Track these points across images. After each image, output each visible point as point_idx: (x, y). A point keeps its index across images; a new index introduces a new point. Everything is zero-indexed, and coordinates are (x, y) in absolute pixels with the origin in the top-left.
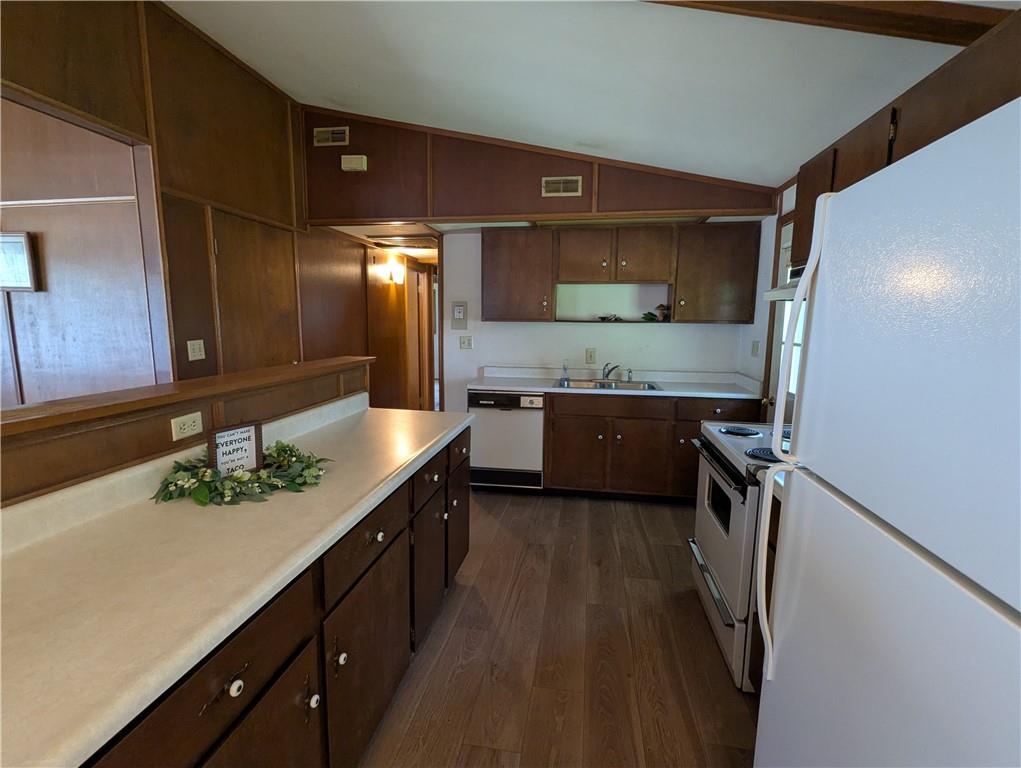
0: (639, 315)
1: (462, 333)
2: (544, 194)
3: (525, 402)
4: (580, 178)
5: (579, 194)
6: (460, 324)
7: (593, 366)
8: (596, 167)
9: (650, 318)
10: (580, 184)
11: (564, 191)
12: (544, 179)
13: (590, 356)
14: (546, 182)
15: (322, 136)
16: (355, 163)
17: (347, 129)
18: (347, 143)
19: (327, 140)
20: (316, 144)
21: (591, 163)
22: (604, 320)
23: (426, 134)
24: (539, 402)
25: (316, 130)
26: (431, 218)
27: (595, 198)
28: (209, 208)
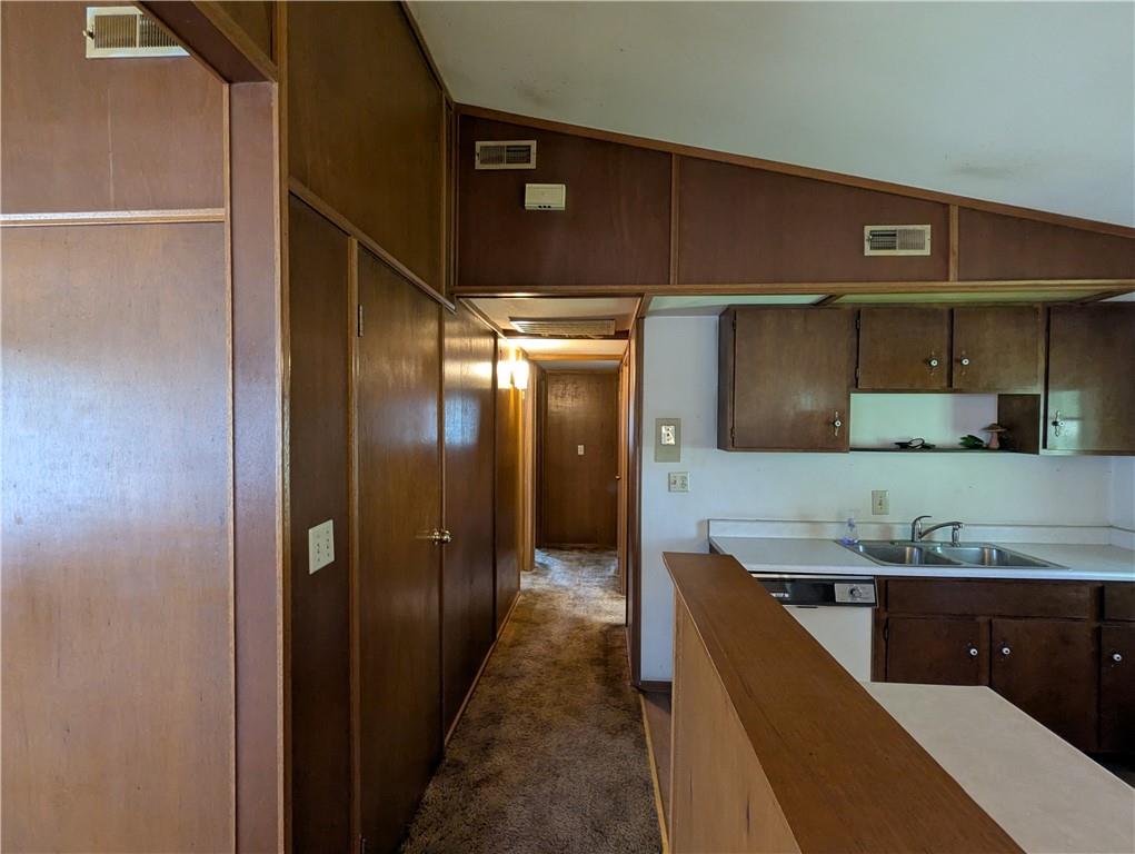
0: (954, 438)
1: (671, 467)
2: (868, 252)
3: (841, 592)
4: (927, 228)
5: (927, 252)
6: (668, 453)
7: (887, 519)
8: (954, 212)
9: (972, 444)
10: (928, 236)
11: (901, 248)
12: (868, 229)
13: (879, 502)
14: (873, 234)
15: (487, 154)
16: (546, 196)
17: (533, 144)
18: (532, 165)
19: (499, 160)
20: (479, 166)
21: (946, 206)
22: (904, 447)
23: (670, 154)
24: (868, 593)
25: (479, 144)
26: (676, 287)
27: (953, 260)
28: (355, 242)
